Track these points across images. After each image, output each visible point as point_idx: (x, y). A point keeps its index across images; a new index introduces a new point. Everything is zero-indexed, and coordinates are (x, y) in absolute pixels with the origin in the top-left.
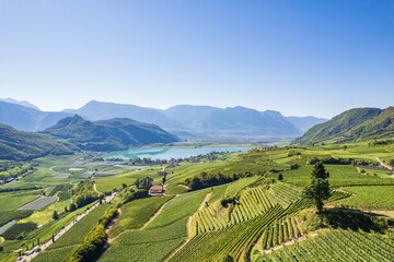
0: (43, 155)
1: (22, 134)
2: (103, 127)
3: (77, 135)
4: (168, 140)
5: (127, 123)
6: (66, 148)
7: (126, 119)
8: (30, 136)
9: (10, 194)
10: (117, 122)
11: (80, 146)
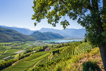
0: (28, 41)
1: (24, 35)
2: (44, 34)
3: (37, 36)
4: (62, 38)
5: (51, 33)
6: (34, 39)
7: (50, 32)
8: (26, 36)
9: (15, 49)
10: (48, 33)
11: (38, 39)
